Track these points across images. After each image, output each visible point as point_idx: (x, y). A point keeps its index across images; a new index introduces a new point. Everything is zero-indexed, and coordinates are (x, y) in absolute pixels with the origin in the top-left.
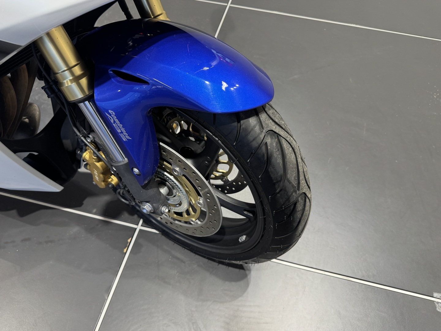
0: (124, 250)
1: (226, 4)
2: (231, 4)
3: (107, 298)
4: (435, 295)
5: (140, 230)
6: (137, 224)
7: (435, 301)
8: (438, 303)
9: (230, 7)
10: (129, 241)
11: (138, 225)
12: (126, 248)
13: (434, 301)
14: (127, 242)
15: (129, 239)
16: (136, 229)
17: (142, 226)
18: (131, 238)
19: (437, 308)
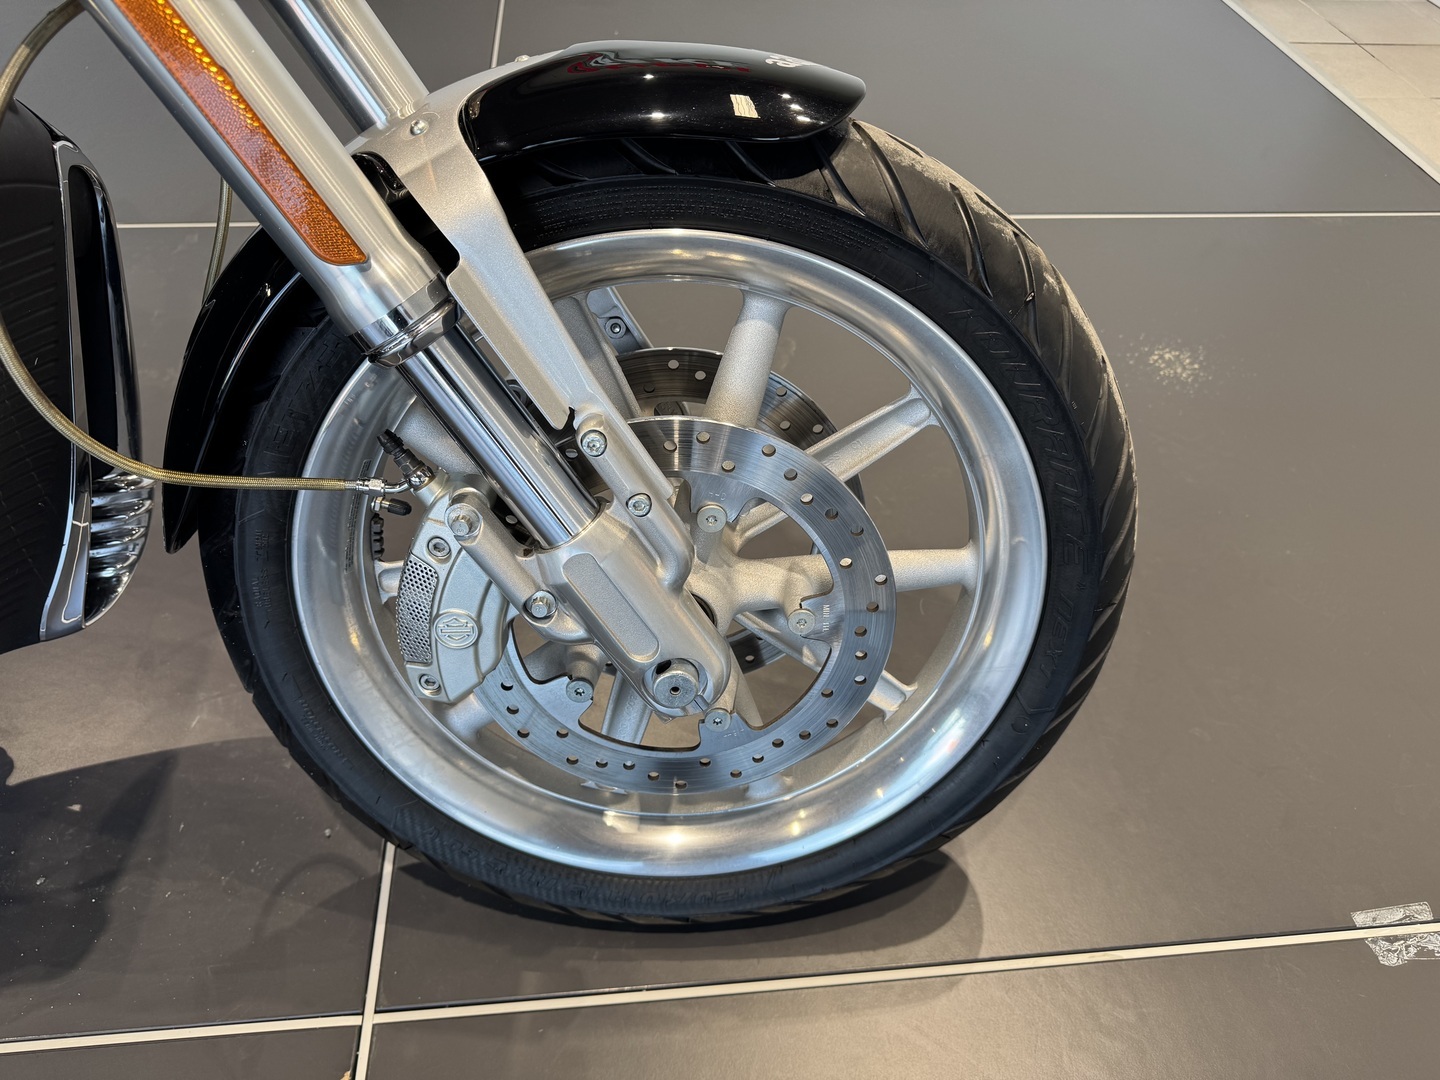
4: (1359, 918)
7: (1367, 939)
8: (1375, 941)
13: (1363, 939)
19: (1380, 958)
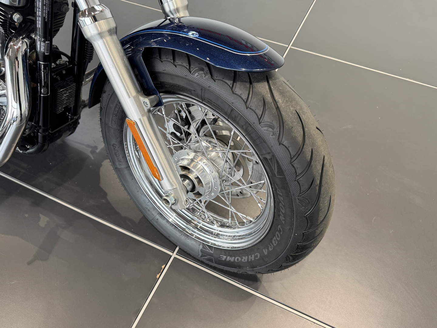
0: (157, 276)
1: (287, 46)
2: (292, 46)
5: (175, 258)
6: (173, 252)
10: (163, 267)
12: (160, 274)
14: (162, 269)
16: (171, 256)
17: (176, 254)
18: (165, 265)
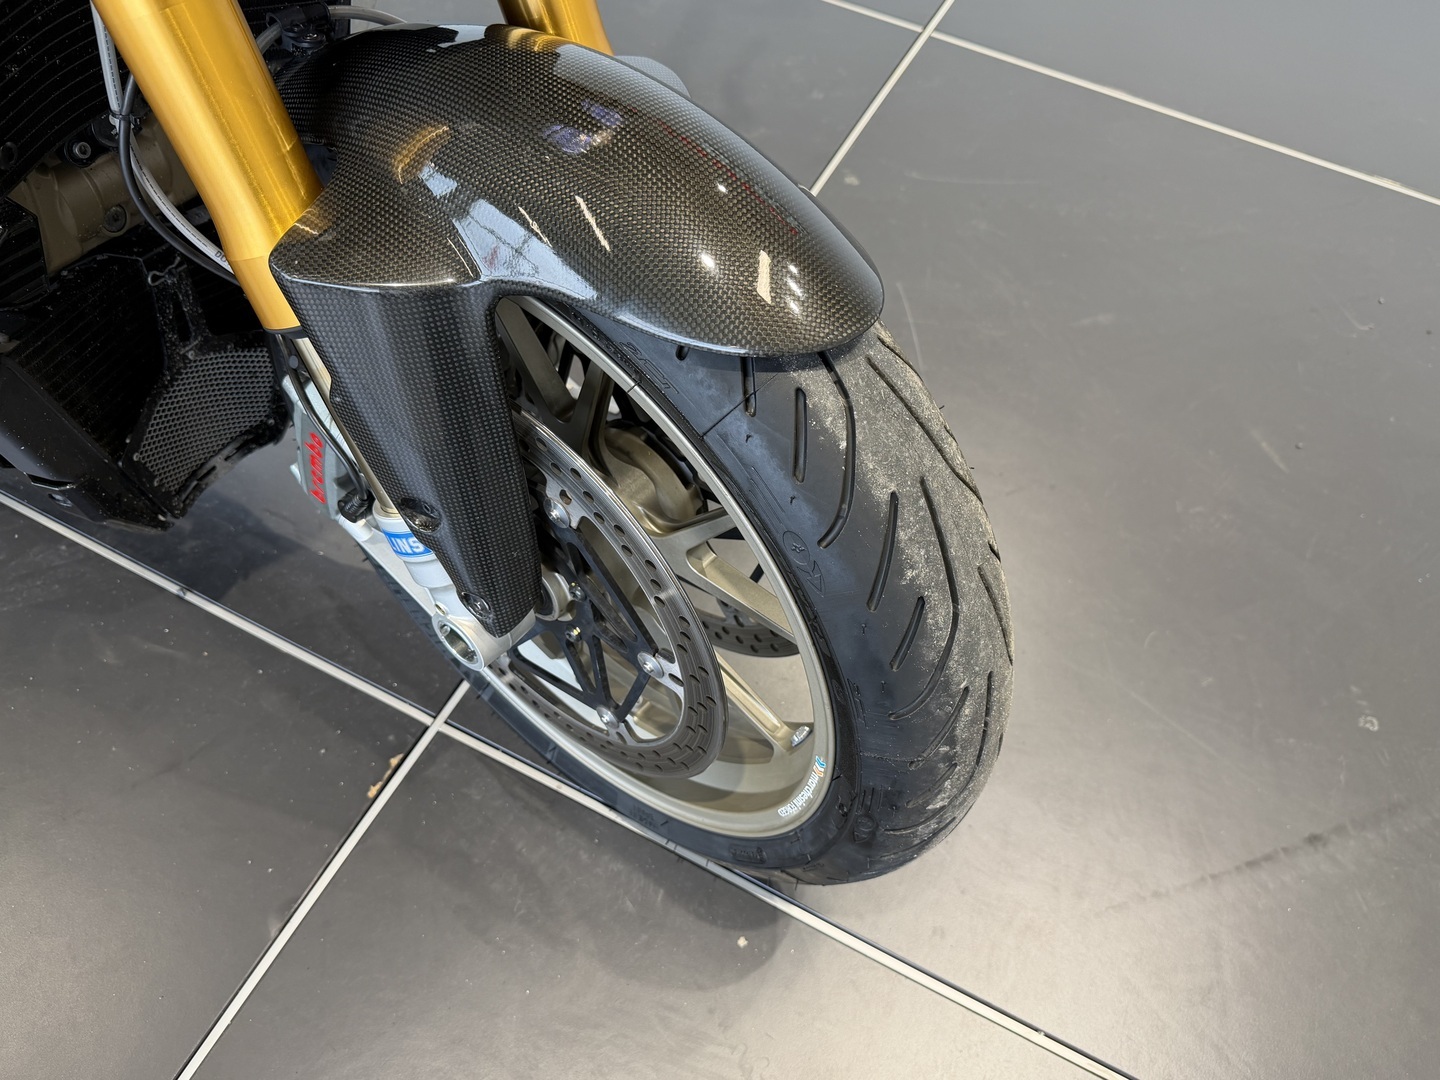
0: (368, 790)
1: (918, 29)
3: (273, 935)
5: (439, 734)
6: (434, 714)
9: (930, 38)
10: (394, 762)
11: (435, 718)
12: (378, 786)
14: (389, 766)
15: (394, 756)
16: (427, 728)
17: (446, 722)
18: (401, 756)
